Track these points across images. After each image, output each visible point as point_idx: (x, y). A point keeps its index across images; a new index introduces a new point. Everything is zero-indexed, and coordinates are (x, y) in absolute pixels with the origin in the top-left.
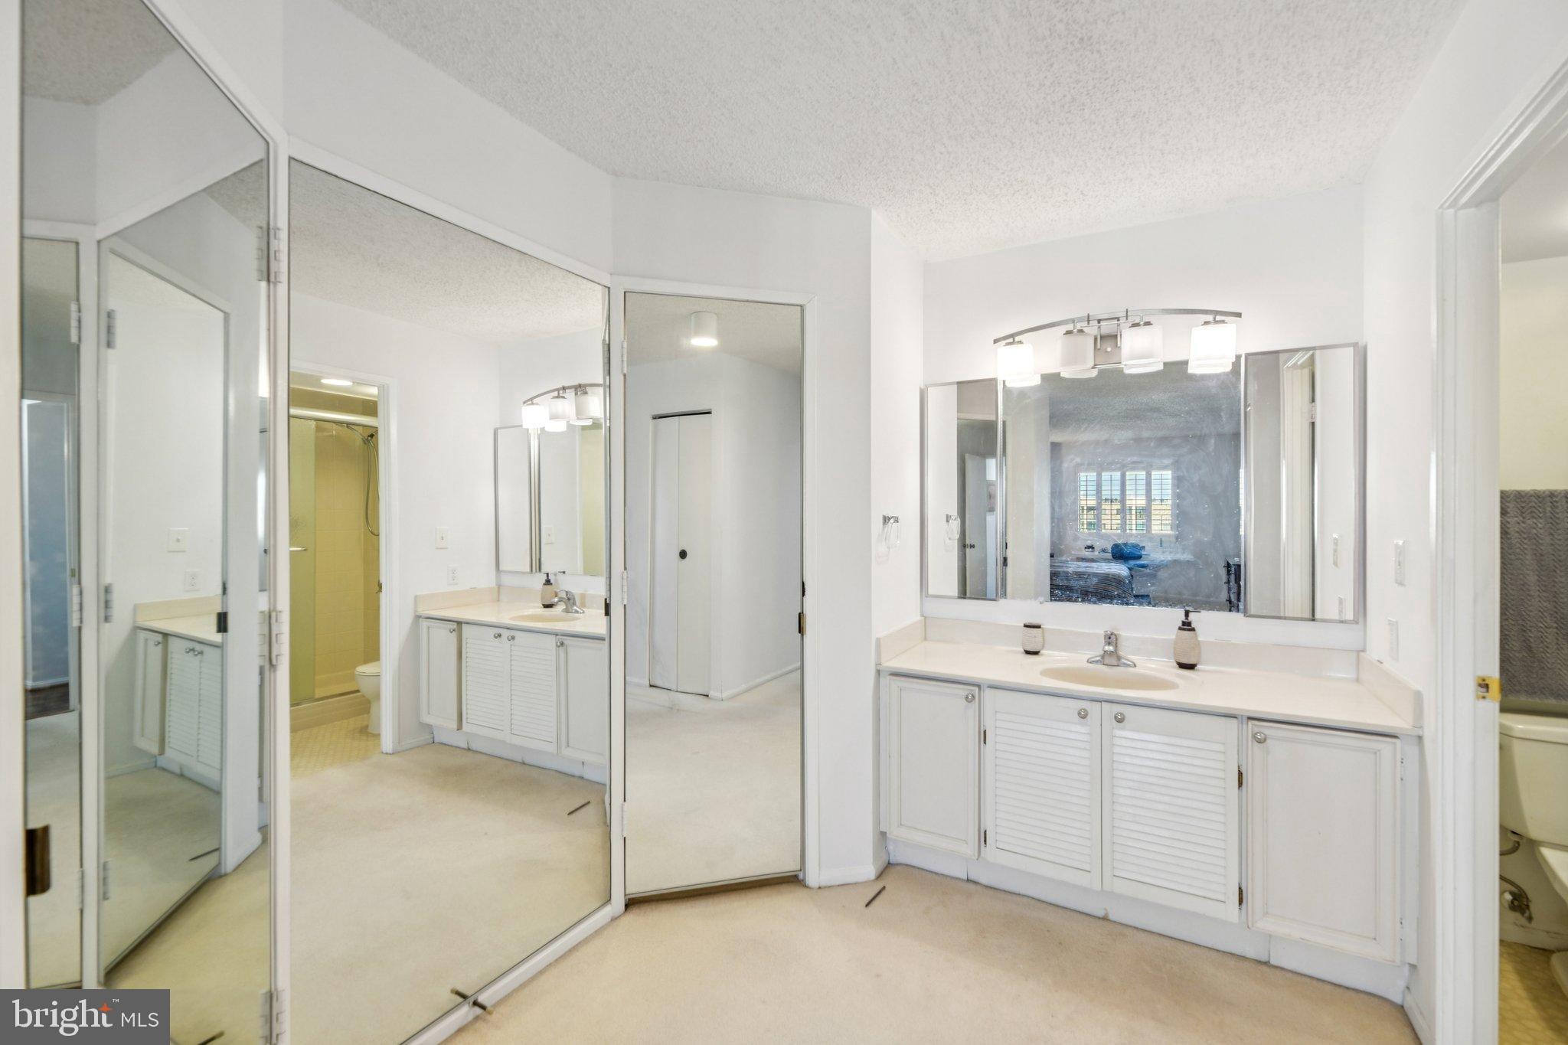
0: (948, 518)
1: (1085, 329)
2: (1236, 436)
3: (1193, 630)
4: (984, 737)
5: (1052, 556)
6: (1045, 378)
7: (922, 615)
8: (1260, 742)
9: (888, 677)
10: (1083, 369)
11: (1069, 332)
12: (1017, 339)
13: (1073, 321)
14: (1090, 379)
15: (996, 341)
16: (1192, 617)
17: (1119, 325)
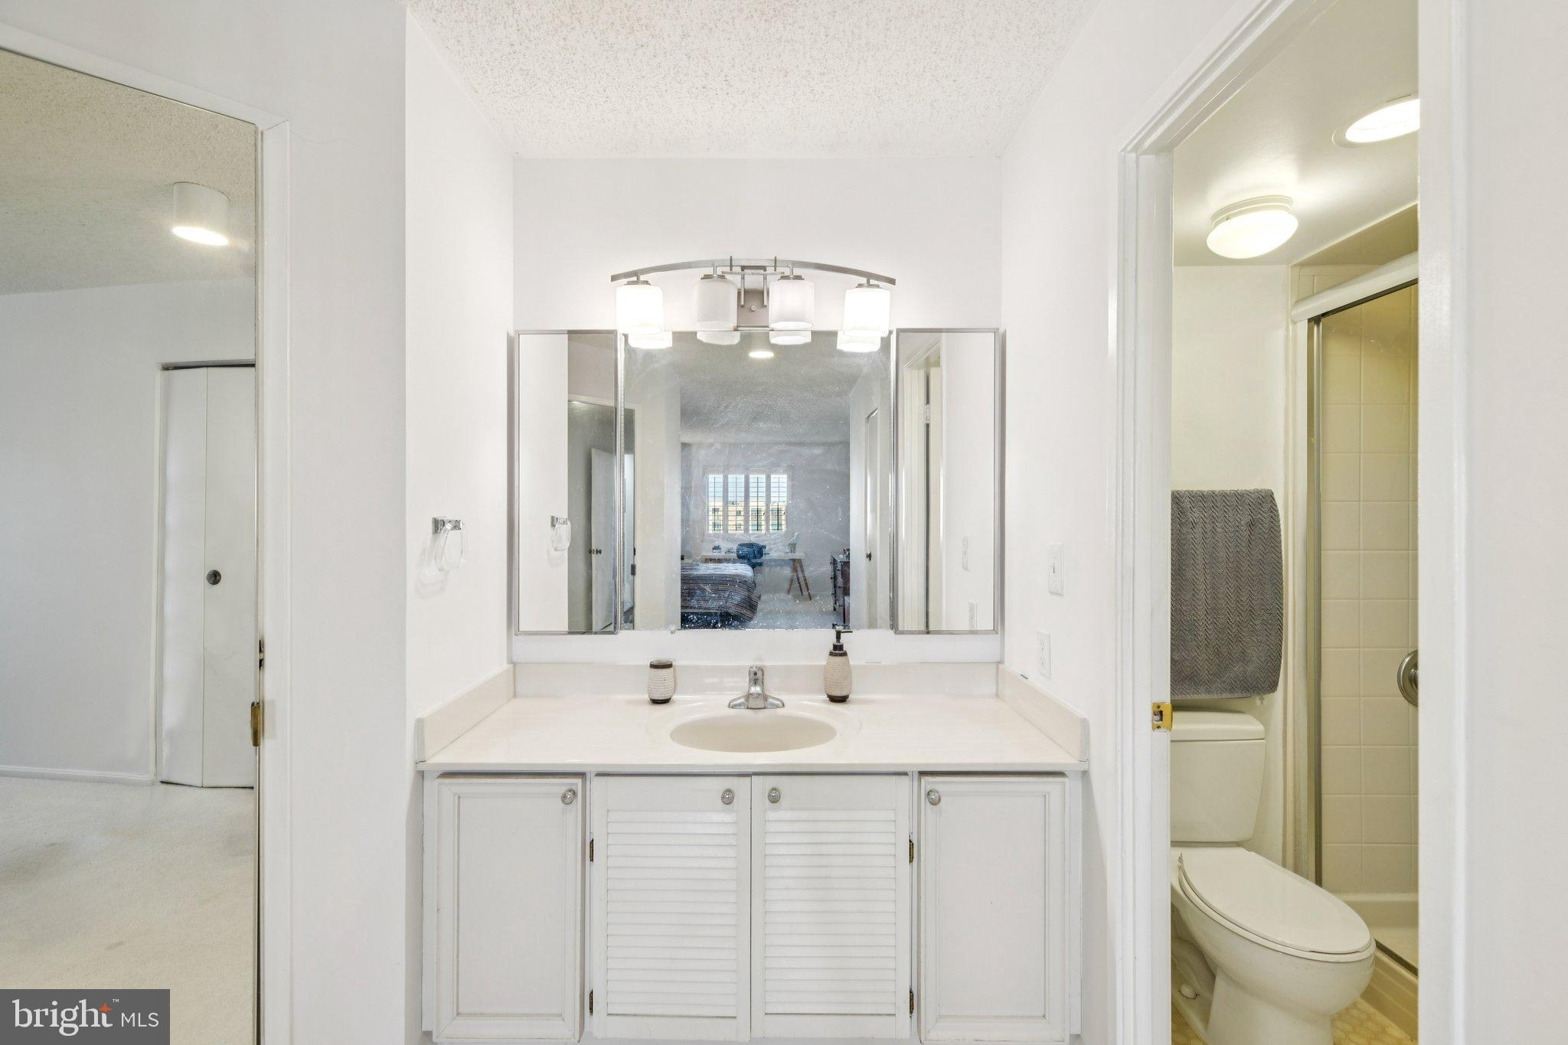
0: (554, 521)
1: (727, 276)
3: (845, 653)
4: (589, 850)
6: (679, 338)
7: (511, 662)
8: (935, 804)
9: (435, 779)
10: (719, 331)
11: (707, 277)
12: (643, 278)
13: (712, 264)
14: (730, 347)
15: (614, 278)
16: (844, 639)
17: (765, 279)
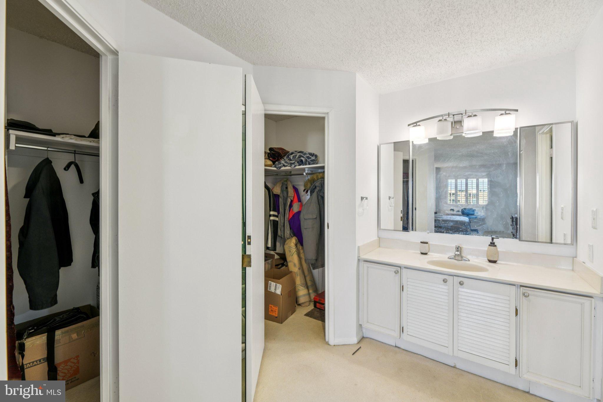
0: (390, 198)
1: (447, 119)
2: (516, 164)
3: (496, 246)
4: (402, 288)
5: (436, 213)
6: (431, 140)
7: (378, 237)
8: (526, 297)
9: (363, 262)
10: (447, 135)
11: (440, 120)
12: (418, 124)
13: (442, 116)
14: (449, 140)
15: (409, 125)
16: (495, 240)
17: (462, 117)
